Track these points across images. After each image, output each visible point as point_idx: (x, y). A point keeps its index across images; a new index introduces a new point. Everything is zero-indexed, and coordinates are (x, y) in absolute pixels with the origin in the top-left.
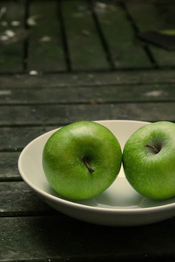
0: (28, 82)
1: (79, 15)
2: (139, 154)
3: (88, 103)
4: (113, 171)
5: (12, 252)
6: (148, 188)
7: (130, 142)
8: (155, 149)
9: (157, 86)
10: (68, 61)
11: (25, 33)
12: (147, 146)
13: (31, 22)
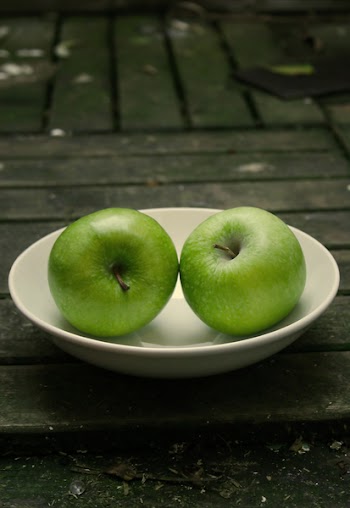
0: (48, 148)
1: (142, 41)
2: (205, 260)
3: (142, 184)
4: (162, 288)
6: (219, 316)
7: (190, 242)
8: (230, 252)
9: (258, 156)
10: (116, 115)
11: (49, 69)
12: (217, 247)
13: (62, 51)
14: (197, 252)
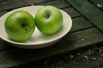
2: (42, 20)
5: (2, 65)
12: (45, 16)
14: (40, 18)
